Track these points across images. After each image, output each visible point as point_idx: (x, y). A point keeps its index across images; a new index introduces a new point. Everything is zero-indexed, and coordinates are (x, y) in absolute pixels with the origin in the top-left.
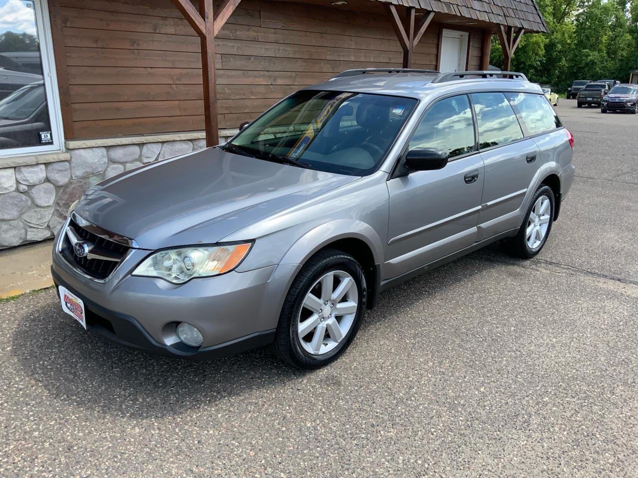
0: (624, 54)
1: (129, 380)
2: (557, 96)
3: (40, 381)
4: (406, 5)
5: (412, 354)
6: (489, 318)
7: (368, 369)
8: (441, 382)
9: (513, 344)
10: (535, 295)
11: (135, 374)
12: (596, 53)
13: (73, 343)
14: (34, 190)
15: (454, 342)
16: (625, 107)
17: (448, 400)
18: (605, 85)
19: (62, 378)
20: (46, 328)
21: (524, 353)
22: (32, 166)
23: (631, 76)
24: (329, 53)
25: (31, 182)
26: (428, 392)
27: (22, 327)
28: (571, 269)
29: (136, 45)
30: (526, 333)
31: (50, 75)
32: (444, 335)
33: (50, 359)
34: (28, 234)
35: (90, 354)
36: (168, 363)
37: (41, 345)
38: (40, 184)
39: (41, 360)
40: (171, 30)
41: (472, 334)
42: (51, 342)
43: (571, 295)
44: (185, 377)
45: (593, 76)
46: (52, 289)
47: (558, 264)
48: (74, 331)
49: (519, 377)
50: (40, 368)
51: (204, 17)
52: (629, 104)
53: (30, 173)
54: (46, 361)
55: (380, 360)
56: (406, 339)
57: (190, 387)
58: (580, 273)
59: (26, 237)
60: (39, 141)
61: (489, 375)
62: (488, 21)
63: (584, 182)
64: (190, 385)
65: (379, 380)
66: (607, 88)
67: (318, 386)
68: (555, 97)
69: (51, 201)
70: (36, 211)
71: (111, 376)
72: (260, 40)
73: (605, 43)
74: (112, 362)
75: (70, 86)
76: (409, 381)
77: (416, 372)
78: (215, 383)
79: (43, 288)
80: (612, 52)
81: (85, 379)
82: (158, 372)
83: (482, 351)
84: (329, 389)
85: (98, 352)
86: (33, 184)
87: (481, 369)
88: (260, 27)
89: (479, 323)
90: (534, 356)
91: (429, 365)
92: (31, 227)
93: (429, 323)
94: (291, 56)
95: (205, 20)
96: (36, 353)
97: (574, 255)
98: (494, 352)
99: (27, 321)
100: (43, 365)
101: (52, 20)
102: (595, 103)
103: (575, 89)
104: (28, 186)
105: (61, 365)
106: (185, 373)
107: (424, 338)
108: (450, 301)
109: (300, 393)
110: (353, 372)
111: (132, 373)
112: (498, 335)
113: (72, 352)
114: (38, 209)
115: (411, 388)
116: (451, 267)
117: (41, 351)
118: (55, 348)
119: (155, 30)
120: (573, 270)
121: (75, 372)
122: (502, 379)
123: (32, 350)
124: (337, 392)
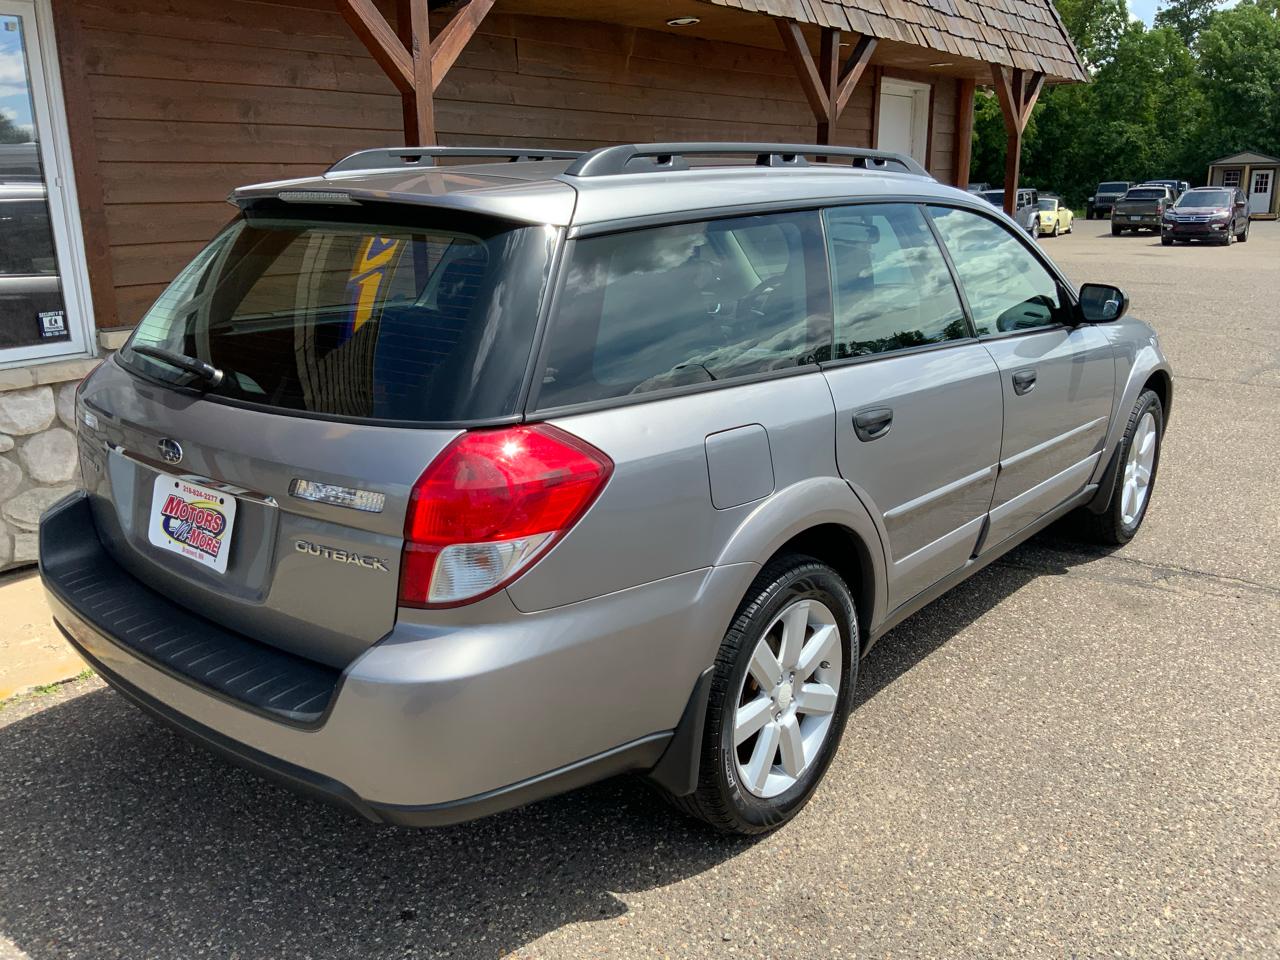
0: (1193, 129)
1: (296, 933)
2: (1070, 214)
3: (69, 945)
4: (823, 23)
5: (973, 822)
6: (1116, 718)
7: (880, 870)
8: (1065, 898)
9: (1193, 782)
10: (1194, 653)
11: (310, 911)
12: (1138, 128)
13: (145, 828)
14: (29, 448)
15: (1058, 785)
16: (1209, 233)
17: (1098, 949)
18: (1164, 191)
19: (125, 934)
20: (75, 788)
21: (1228, 807)
22: (22, 391)
23: (1210, 170)
24: (657, 129)
25: (23, 427)
26: (1042, 927)
27: (16, 788)
28: (1243, 587)
29: (251, 113)
30: (1211, 753)
31: (59, 184)
32: (1030, 768)
33: (90, 879)
34: (17, 546)
35: (190, 858)
36: (385, 878)
37: (66, 839)
38: (43, 431)
39: (68, 881)
40: (328, 80)
41: (1093, 762)
42: (88, 829)
43: (1270, 649)
44: (436, 915)
45: (1134, 173)
46: (81, 681)
47: (1212, 576)
48: (144, 794)
49: (1240, 872)
50: (67, 907)
51: (409, 48)
52: (1216, 227)
53: (17, 407)
54: (82, 884)
55: (902, 845)
56: (946, 783)
57: (454, 944)
58: (1265, 596)
59: (13, 553)
60: (38, 335)
61: (1168, 870)
62: (979, 58)
63: (1195, 388)
64: (452, 940)
65: (915, 902)
66: (1168, 195)
67: (772, 928)
68: (1066, 214)
69: (67, 470)
70: (34, 495)
71: (249, 921)
72: (518, 102)
73: (1154, 109)
74: (251, 880)
75: (109, 208)
76: (989, 899)
77: (997, 873)
78: (514, 930)
79: (60, 681)
80: (1167, 127)
81: (184, 931)
82: (366, 904)
83: (1131, 806)
84: (801, 933)
85: (209, 852)
86: (25, 433)
87: (1145, 855)
88: (517, 73)
89: (1098, 732)
90: (1254, 812)
91: (1020, 851)
92: (23, 531)
93: (986, 738)
94: (581, 136)
95: (412, 54)
96: (55, 860)
97: (1239, 552)
98: (1159, 808)
99: (27, 772)
100: (75, 898)
101: (64, 59)
102: (1147, 226)
103: (1102, 200)
104: (15, 438)
105: (120, 895)
106: (433, 905)
107: (987, 778)
108: (1015, 679)
109: (732, 950)
110: (845, 882)
111: (302, 909)
112: (1152, 760)
113: (146, 854)
114: (38, 490)
115: (998, 918)
116: (986, 590)
117: (67, 856)
118: (102, 844)
119: (294, 79)
120: (1251, 589)
121: (157, 915)
122: (1203, 881)
123: (43, 854)
124: (824, 942)
